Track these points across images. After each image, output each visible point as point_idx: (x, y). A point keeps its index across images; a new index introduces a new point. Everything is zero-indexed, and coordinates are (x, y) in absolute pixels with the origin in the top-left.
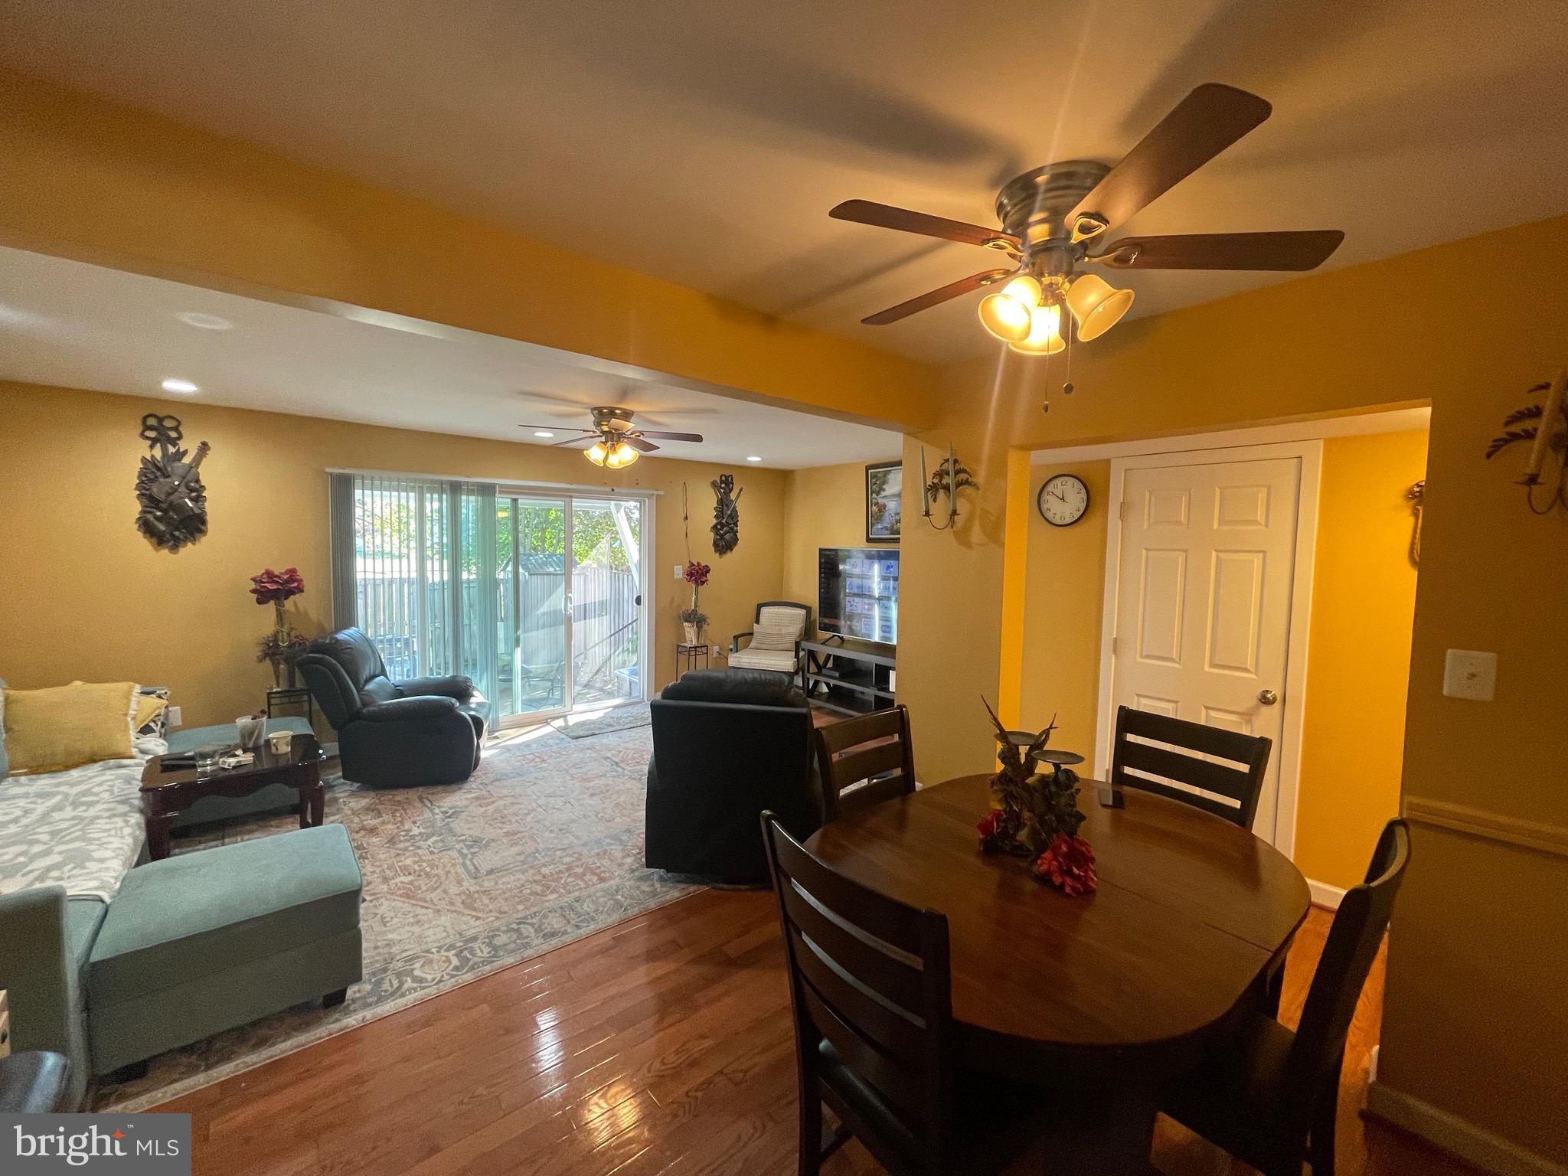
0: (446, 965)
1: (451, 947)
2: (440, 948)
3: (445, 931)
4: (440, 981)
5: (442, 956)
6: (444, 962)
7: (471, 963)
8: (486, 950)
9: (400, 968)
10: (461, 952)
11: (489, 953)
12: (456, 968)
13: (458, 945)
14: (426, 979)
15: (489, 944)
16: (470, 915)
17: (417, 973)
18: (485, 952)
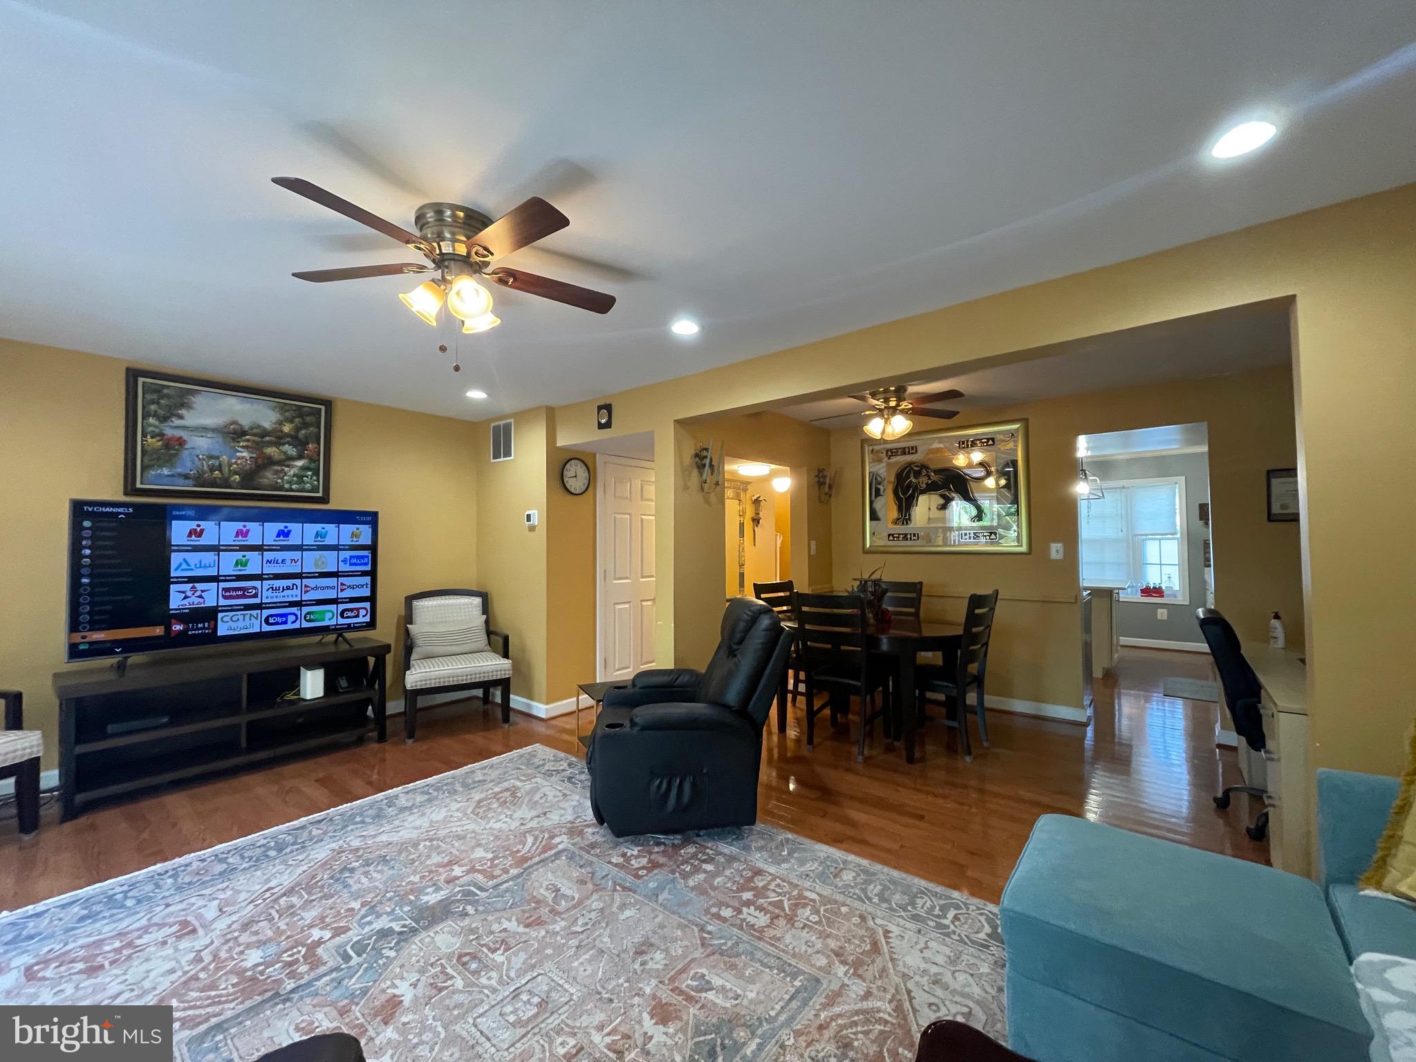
0: (961, 917)
1: (940, 926)
2: (948, 935)
3: (927, 947)
4: (979, 909)
5: (955, 926)
6: (959, 920)
7: (942, 902)
8: (920, 902)
9: (997, 946)
10: (938, 916)
11: (922, 898)
12: (957, 907)
13: (932, 924)
14: (986, 919)
15: (913, 904)
16: (887, 943)
17: (987, 929)
18: (924, 901)
